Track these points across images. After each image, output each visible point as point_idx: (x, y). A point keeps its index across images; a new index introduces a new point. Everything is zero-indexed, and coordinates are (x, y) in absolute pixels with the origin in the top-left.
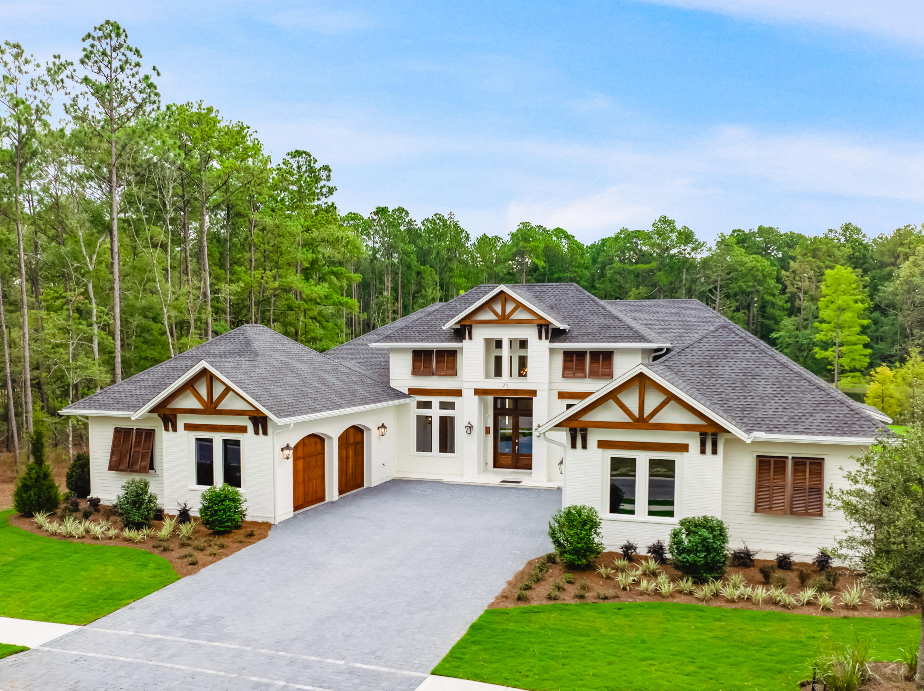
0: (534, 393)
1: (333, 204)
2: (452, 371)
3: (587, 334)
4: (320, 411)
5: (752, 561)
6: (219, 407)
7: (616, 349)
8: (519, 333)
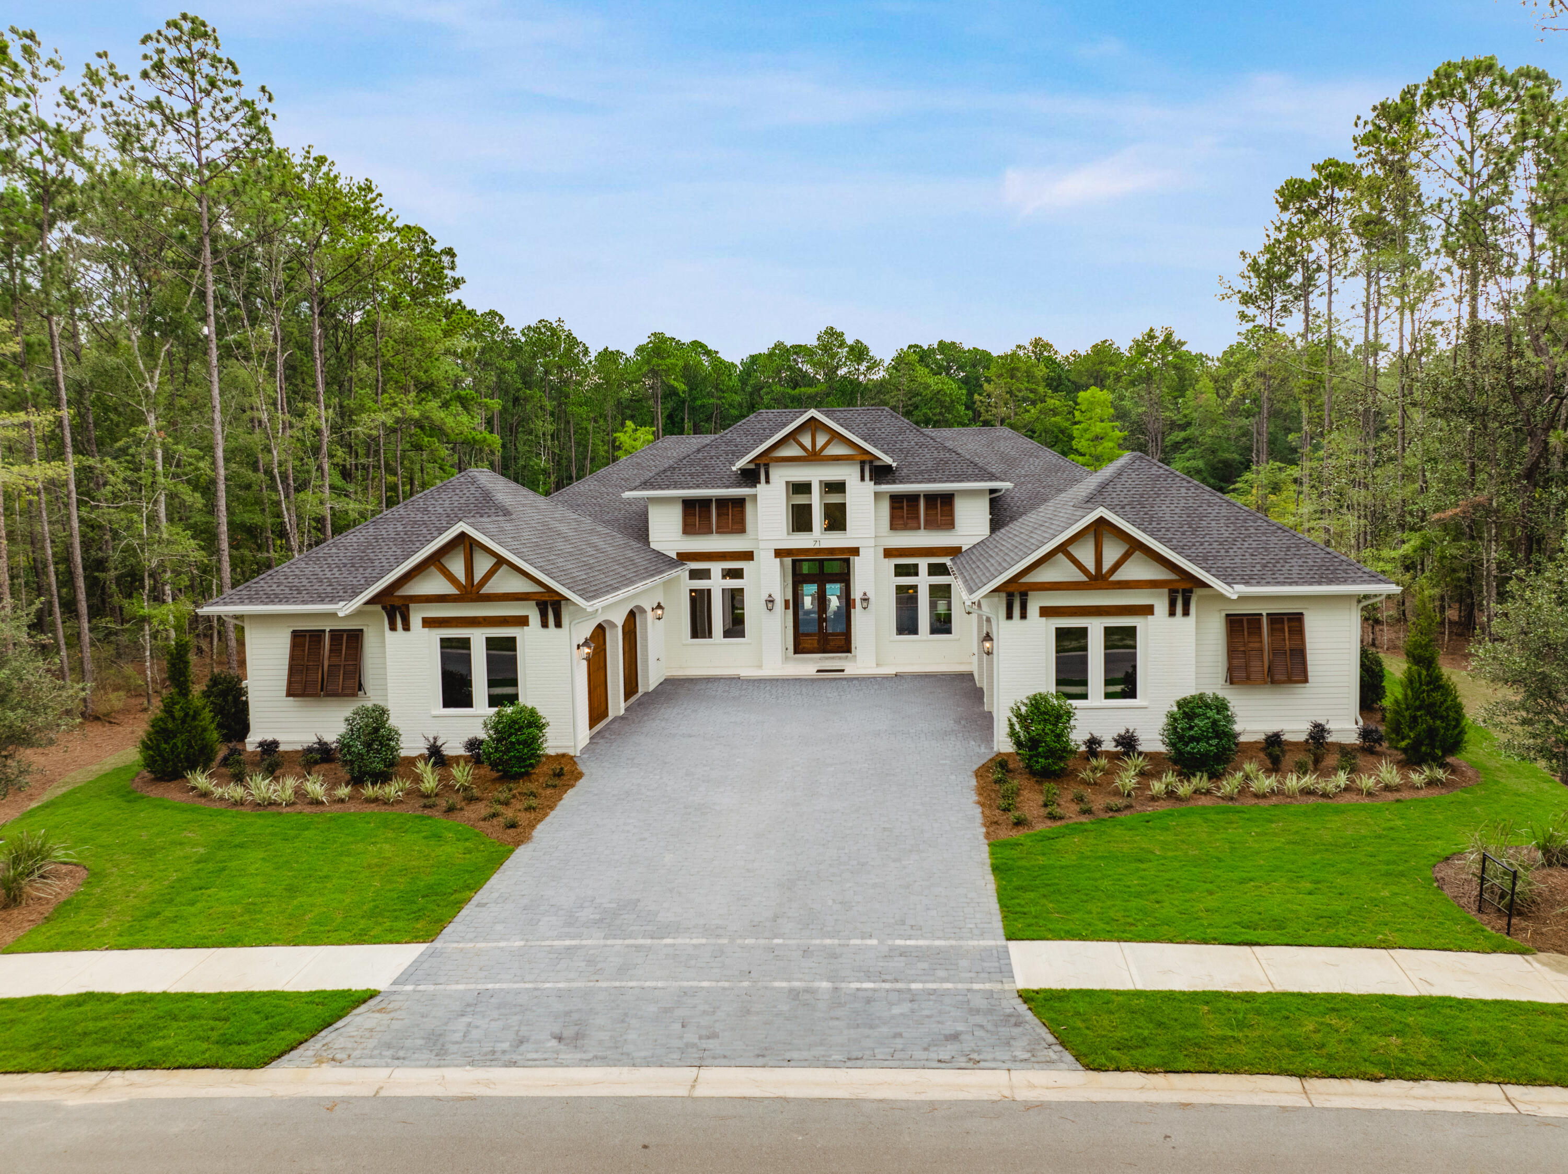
0: (855, 551)
1: (460, 302)
2: (739, 527)
3: (921, 473)
4: (617, 589)
6: (484, 591)
7: (958, 491)
8: (833, 473)
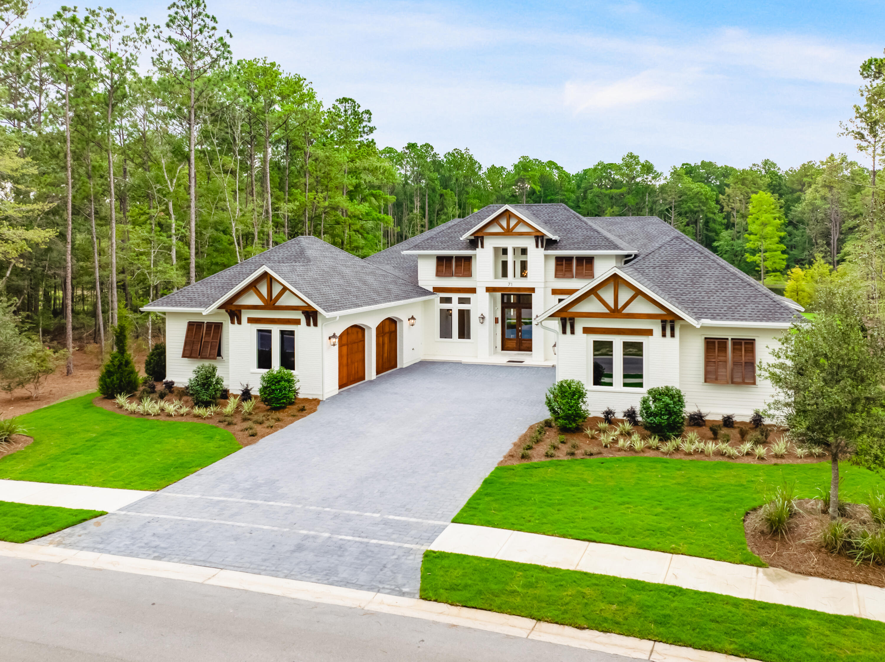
0: (533, 290)
2: (468, 273)
3: (574, 244)
4: (361, 306)
5: (704, 421)
6: (277, 304)
7: (596, 255)
8: (521, 243)
